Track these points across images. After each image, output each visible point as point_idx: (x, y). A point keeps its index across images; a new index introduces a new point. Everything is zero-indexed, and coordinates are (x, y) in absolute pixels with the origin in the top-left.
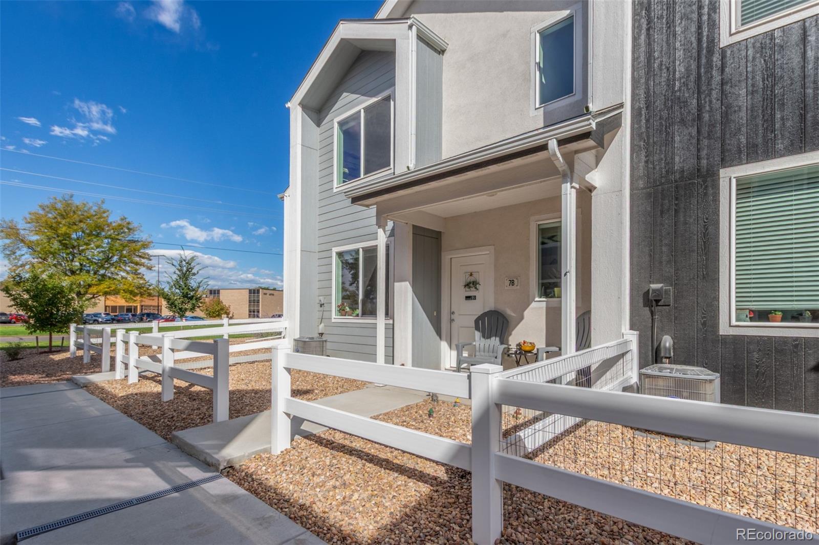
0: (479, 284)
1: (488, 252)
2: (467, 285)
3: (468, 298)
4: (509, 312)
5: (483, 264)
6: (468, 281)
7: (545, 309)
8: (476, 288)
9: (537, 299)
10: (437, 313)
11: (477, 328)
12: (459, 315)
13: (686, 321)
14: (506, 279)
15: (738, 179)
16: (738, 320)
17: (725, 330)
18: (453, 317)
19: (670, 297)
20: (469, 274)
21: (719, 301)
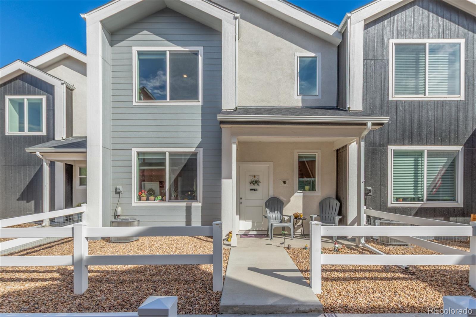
0: (260, 182)
1: (268, 165)
2: (252, 183)
3: (251, 190)
4: (282, 198)
5: (262, 171)
6: (253, 180)
7: (302, 196)
8: (258, 184)
9: (298, 192)
11: (266, 207)
12: (245, 199)
13: (377, 202)
14: (280, 181)
15: (394, 150)
16: (393, 201)
17: (389, 205)
18: (241, 201)
19: (372, 192)
20: (253, 176)
21: (387, 194)
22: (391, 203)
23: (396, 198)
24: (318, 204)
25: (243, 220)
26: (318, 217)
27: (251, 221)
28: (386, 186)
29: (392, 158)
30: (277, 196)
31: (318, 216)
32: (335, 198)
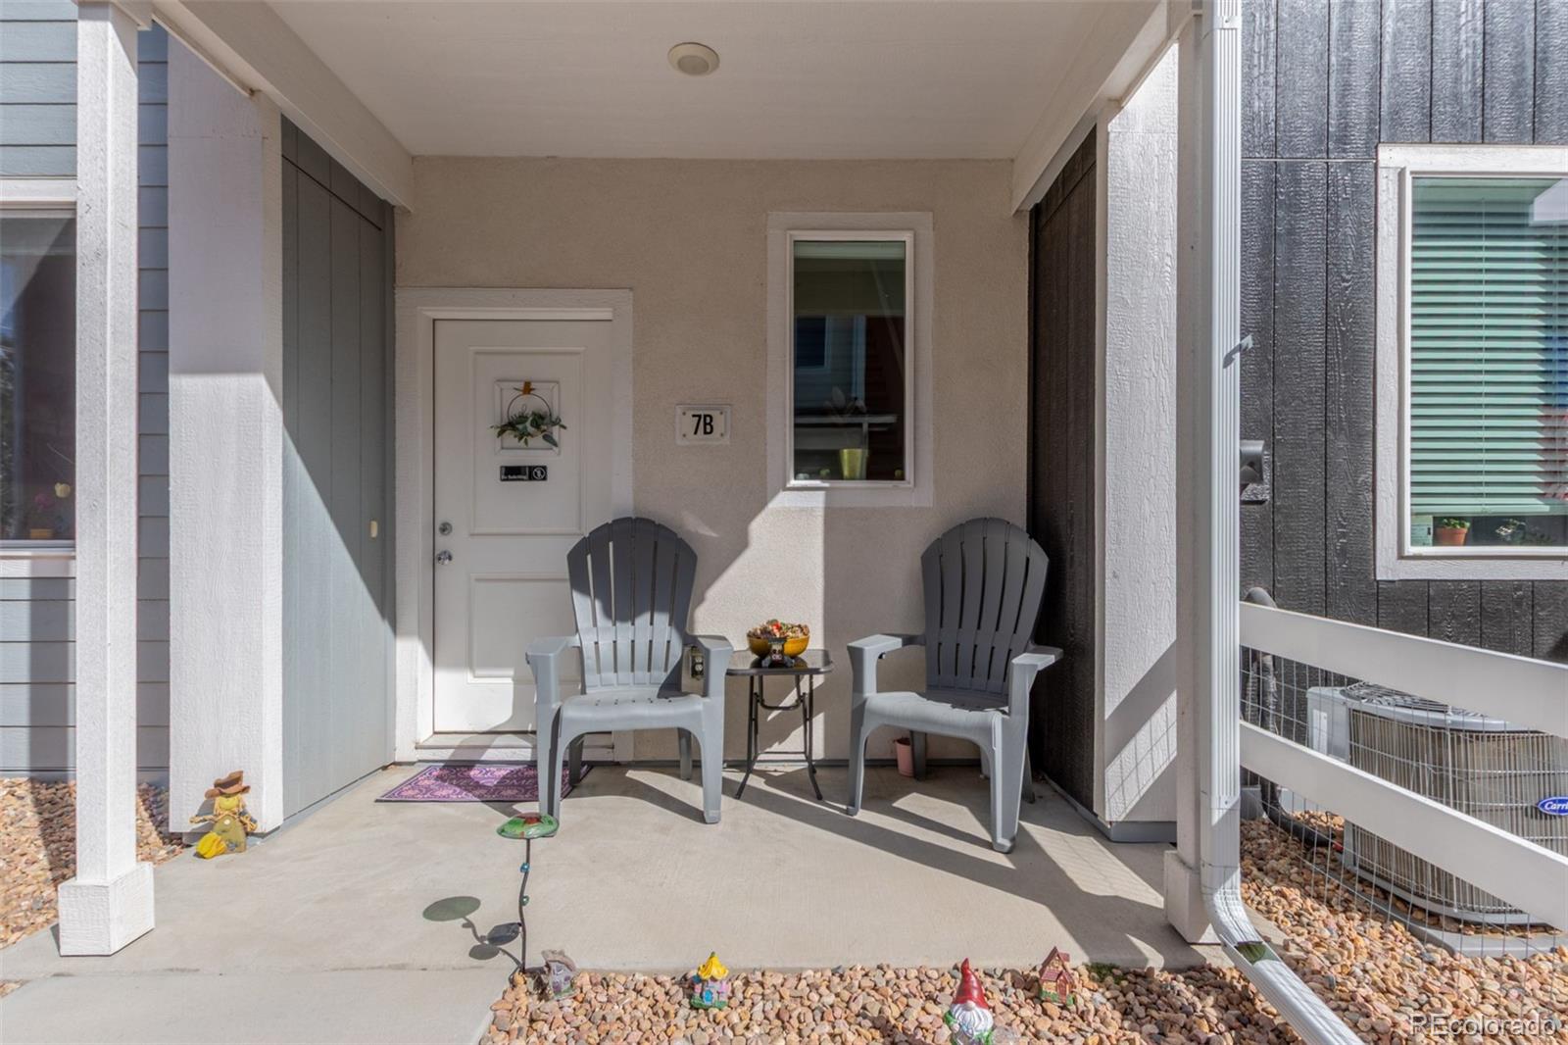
0: (557, 422)
1: (606, 314)
2: (513, 426)
3: (511, 473)
4: (695, 526)
5: (577, 353)
6: (516, 410)
7: (820, 514)
8: (548, 438)
9: (793, 483)
10: (382, 529)
11: (578, 582)
12: (472, 535)
13: (1302, 546)
14: (679, 411)
15: (1417, 176)
16: (1414, 542)
17: (1388, 568)
18: (443, 542)
19: (1267, 476)
20: (521, 386)
21: (1374, 491)
22: (1401, 557)
23: (1431, 517)
24: (918, 564)
25: (455, 665)
26: (912, 648)
27: (511, 672)
28: (1363, 436)
29: (1408, 243)
30: (660, 509)
31: (908, 640)
32: (1021, 520)
